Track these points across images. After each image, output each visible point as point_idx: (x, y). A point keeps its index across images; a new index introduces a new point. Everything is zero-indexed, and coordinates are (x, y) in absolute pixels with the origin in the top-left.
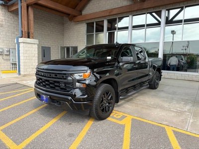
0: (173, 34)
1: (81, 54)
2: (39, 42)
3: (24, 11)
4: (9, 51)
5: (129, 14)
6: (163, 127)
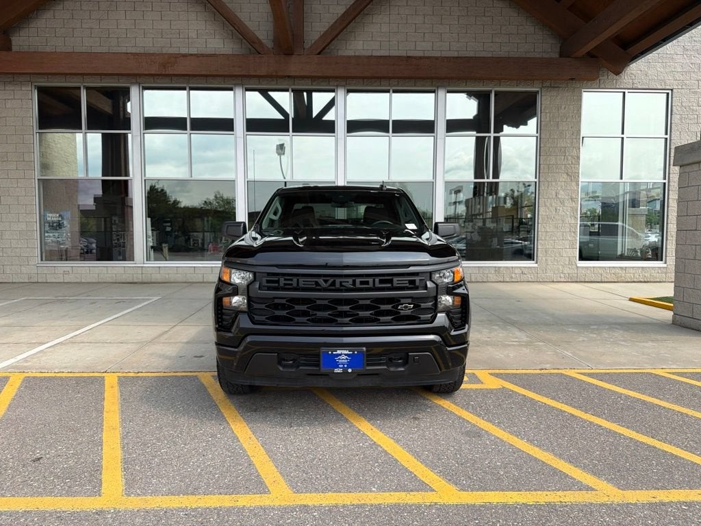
5: (234, 82)
6: (558, 374)
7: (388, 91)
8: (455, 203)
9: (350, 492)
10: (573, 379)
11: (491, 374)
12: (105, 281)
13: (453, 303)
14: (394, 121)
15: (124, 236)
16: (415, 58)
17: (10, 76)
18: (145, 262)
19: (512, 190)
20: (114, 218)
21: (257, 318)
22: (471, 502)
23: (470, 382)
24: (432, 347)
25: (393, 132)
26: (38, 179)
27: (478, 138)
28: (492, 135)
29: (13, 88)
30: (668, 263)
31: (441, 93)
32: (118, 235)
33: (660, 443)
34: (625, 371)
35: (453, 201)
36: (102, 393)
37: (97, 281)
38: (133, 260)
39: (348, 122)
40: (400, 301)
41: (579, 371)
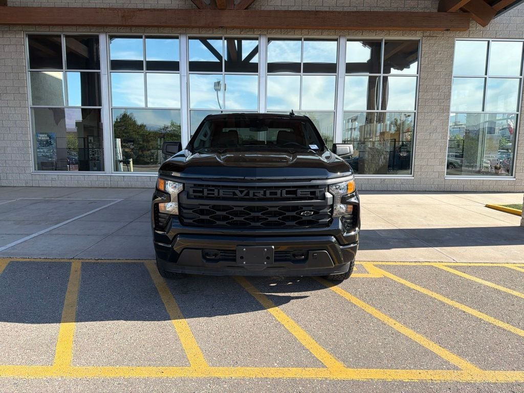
5: (179, 32)
6: (430, 266)
7: (300, 39)
8: (351, 129)
9: (256, 366)
10: (441, 270)
11: (376, 266)
12: (83, 186)
13: (346, 210)
14: (304, 64)
15: (98, 152)
16: (322, 12)
17: (6, 26)
18: (113, 172)
19: (395, 119)
20: (90, 138)
21: (186, 221)
22: (356, 377)
23: (358, 272)
24: (328, 246)
25: (304, 72)
26: (31, 108)
27: (370, 78)
28: (382, 75)
29: (9, 36)
30: (516, 178)
31: (342, 41)
32: (94, 151)
33: (514, 328)
34: (483, 265)
35: (350, 128)
36: (68, 276)
37: (77, 186)
38: (104, 171)
39: (268, 64)
40: (302, 208)
41: (446, 264)
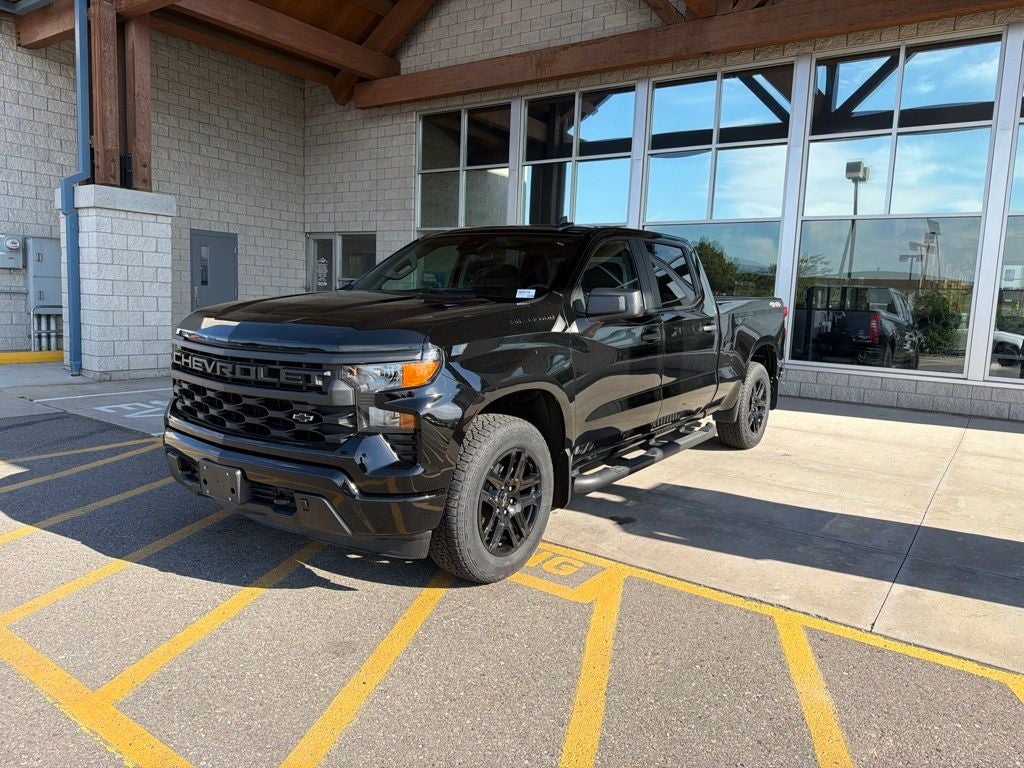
0: (856, 180)
1: (390, 273)
2: (179, 207)
3: (105, 49)
4: (25, 250)
5: (637, 75)
10: (768, 633)
25: (899, 126)
26: (418, 231)
29: (399, 122)
31: (1015, 36)
